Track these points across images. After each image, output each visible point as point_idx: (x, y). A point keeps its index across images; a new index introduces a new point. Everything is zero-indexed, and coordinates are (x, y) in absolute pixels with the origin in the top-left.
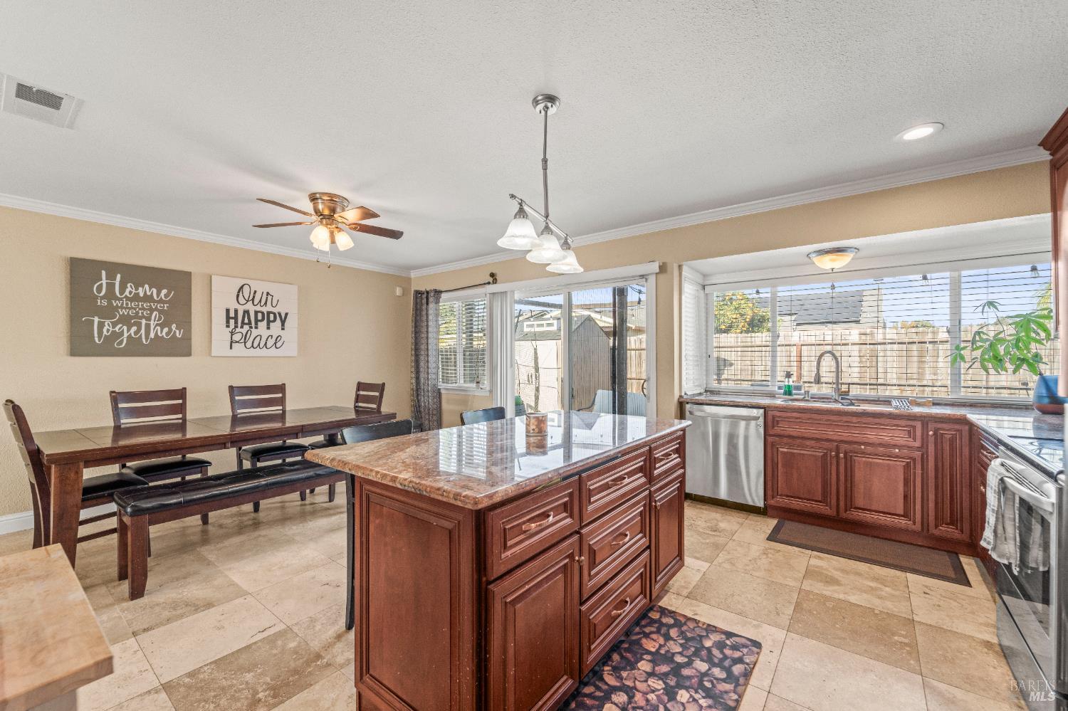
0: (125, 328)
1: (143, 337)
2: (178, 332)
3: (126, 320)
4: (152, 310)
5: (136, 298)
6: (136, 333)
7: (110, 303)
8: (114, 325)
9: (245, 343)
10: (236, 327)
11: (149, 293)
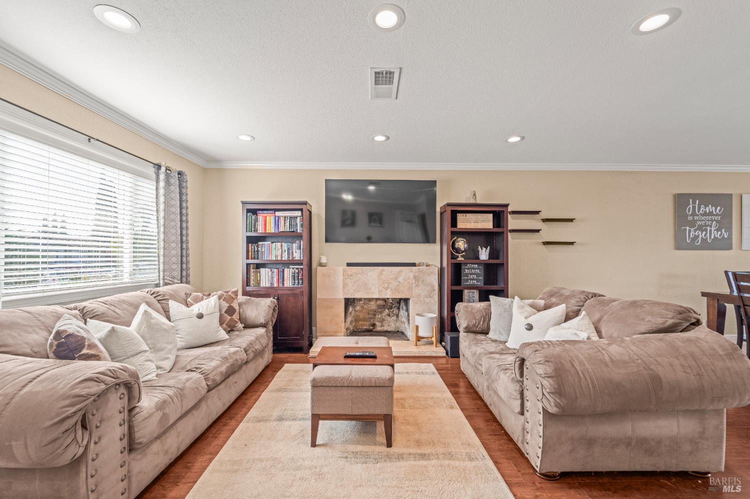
0: (700, 232)
1: (708, 237)
2: (725, 234)
3: (701, 228)
4: (712, 221)
5: (705, 214)
6: (705, 235)
7: (694, 218)
8: (695, 231)
11: (711, 210)
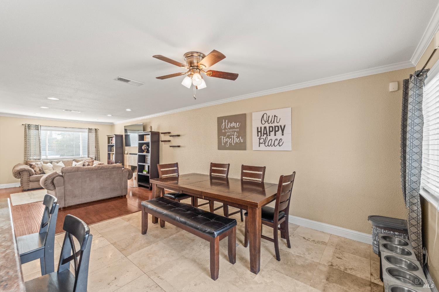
1: (233, 142)
2: (242, 140)
3: (229, 137)
4: (234, 132)
5: (231, 128)
7: (225, 131)
8: (226, 138)
9: (265, 143)
10: (261, 136)
11: (234, 125)
